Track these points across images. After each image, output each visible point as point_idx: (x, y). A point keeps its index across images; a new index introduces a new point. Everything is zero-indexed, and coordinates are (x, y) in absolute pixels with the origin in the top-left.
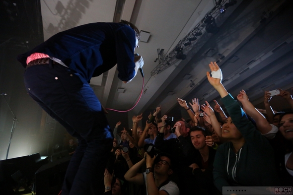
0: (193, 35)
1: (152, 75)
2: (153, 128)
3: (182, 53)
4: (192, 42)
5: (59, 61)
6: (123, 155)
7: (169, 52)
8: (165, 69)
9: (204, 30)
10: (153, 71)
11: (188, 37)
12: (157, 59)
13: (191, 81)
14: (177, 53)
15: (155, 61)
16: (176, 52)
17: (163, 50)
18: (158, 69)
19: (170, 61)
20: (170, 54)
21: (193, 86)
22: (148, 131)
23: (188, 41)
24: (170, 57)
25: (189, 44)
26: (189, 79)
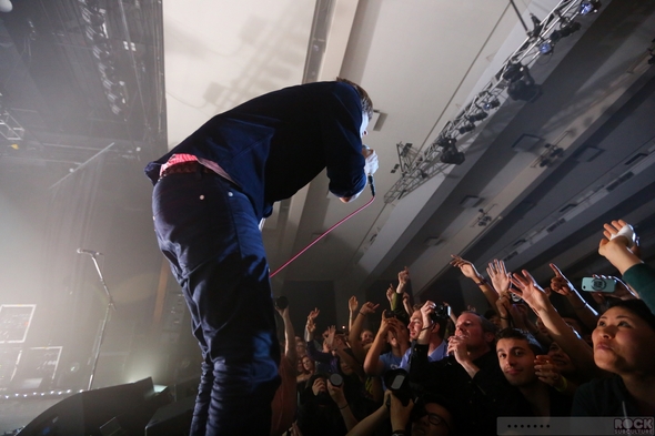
0: (479, 108)
1: (386, 203)
2: (397, 330)
3: (455, 149)
4: (477, 123)
5: (213, 166)
6: (332, 393)
7: (424, 149)
8: (419, 185)
9: (503, 96)
10: (390, 194)
11: (467, 114)
12: (397, 166)
13: (481, 211)
14: (444, 151)
15: (393, 172)
16: (440, 149)
17: (409, 145)
18: (401, 189)
19: (427, 168)
20: (426, 154)
21: (488, 223)
22: (385, 335)
23: (468, 122)
24: (426, 161)
25: (470, 128)
26: (475, 206)
